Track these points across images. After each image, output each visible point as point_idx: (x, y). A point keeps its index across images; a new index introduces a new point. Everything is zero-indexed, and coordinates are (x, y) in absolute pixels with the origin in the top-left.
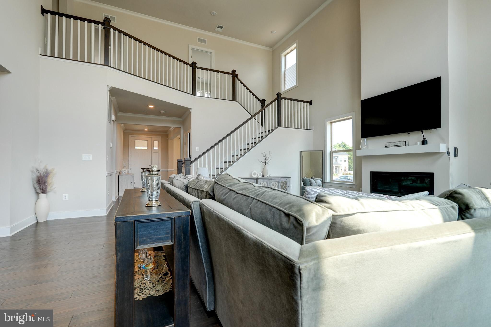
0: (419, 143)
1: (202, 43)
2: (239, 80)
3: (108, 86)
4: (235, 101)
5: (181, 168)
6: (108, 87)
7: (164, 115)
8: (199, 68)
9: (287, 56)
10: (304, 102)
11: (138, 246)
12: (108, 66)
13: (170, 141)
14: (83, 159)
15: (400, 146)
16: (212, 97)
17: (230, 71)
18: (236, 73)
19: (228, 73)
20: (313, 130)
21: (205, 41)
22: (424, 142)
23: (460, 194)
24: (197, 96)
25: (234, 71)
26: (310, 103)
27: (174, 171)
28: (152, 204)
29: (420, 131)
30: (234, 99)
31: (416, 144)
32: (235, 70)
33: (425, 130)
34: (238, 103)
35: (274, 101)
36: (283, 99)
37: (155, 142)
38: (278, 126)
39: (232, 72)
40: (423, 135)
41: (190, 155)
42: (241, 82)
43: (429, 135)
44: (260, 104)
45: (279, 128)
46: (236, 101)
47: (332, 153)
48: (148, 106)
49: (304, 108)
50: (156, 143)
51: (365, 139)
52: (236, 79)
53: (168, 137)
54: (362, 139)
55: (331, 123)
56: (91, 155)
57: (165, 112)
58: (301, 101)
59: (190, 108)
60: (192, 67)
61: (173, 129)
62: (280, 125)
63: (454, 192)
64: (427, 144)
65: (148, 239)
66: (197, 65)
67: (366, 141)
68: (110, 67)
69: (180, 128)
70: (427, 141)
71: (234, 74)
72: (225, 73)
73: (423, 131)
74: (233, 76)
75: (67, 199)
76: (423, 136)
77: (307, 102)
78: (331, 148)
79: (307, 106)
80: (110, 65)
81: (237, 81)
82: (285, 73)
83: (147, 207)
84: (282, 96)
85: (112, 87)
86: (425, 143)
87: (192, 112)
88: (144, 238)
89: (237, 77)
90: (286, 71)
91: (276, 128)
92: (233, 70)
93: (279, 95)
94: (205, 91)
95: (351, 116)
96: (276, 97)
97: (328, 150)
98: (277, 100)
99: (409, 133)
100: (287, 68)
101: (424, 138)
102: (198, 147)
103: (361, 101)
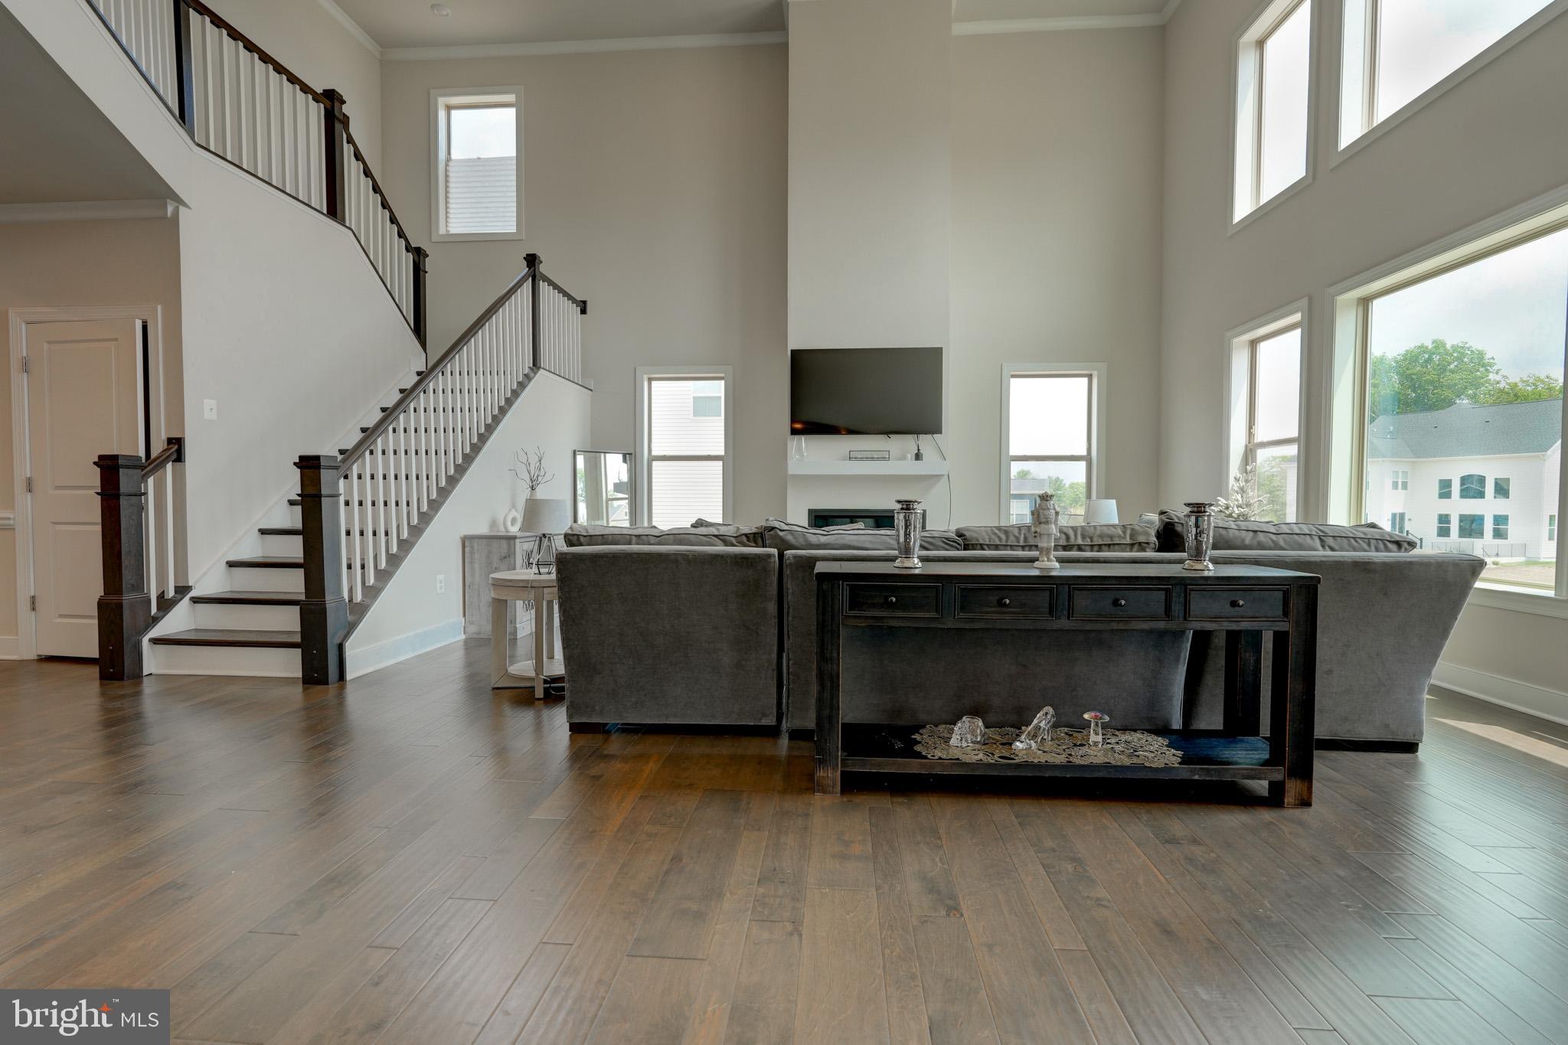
2: (350, 140)
4: (344, 225)
5: (133, 499)
10: (573, 300)
15: (878, 459)
18: (343, 110)
19: (317, 97)
20: (591, 390)
25: (337, 98)
26: (582, 308)
31: (907, 458)
34: (355, 235)
35: (525, 278)
36: (542, 281)
38: (534, 364)
39: (325, 97)
42: (358, 155)
44: (412, 264)
45: (542, 371)
46: (348, 228)
52: (343, 135)
55: (651, 380)
58: (569, 297)
62: (536, 361)
64: (922, 460)
70: (922, 454)
74: (336, 118)
76: (917, 445)
77: (577, 303)
79: (576, 312)
81: (346, 148)
82: (447, 170)
89: (346, 129)
90: (450, 164)
93: (535, 260)
95: (723, 375)
100: (455, 157)
101: (919, 450)
102: (214, 402)
103: (792, 351)
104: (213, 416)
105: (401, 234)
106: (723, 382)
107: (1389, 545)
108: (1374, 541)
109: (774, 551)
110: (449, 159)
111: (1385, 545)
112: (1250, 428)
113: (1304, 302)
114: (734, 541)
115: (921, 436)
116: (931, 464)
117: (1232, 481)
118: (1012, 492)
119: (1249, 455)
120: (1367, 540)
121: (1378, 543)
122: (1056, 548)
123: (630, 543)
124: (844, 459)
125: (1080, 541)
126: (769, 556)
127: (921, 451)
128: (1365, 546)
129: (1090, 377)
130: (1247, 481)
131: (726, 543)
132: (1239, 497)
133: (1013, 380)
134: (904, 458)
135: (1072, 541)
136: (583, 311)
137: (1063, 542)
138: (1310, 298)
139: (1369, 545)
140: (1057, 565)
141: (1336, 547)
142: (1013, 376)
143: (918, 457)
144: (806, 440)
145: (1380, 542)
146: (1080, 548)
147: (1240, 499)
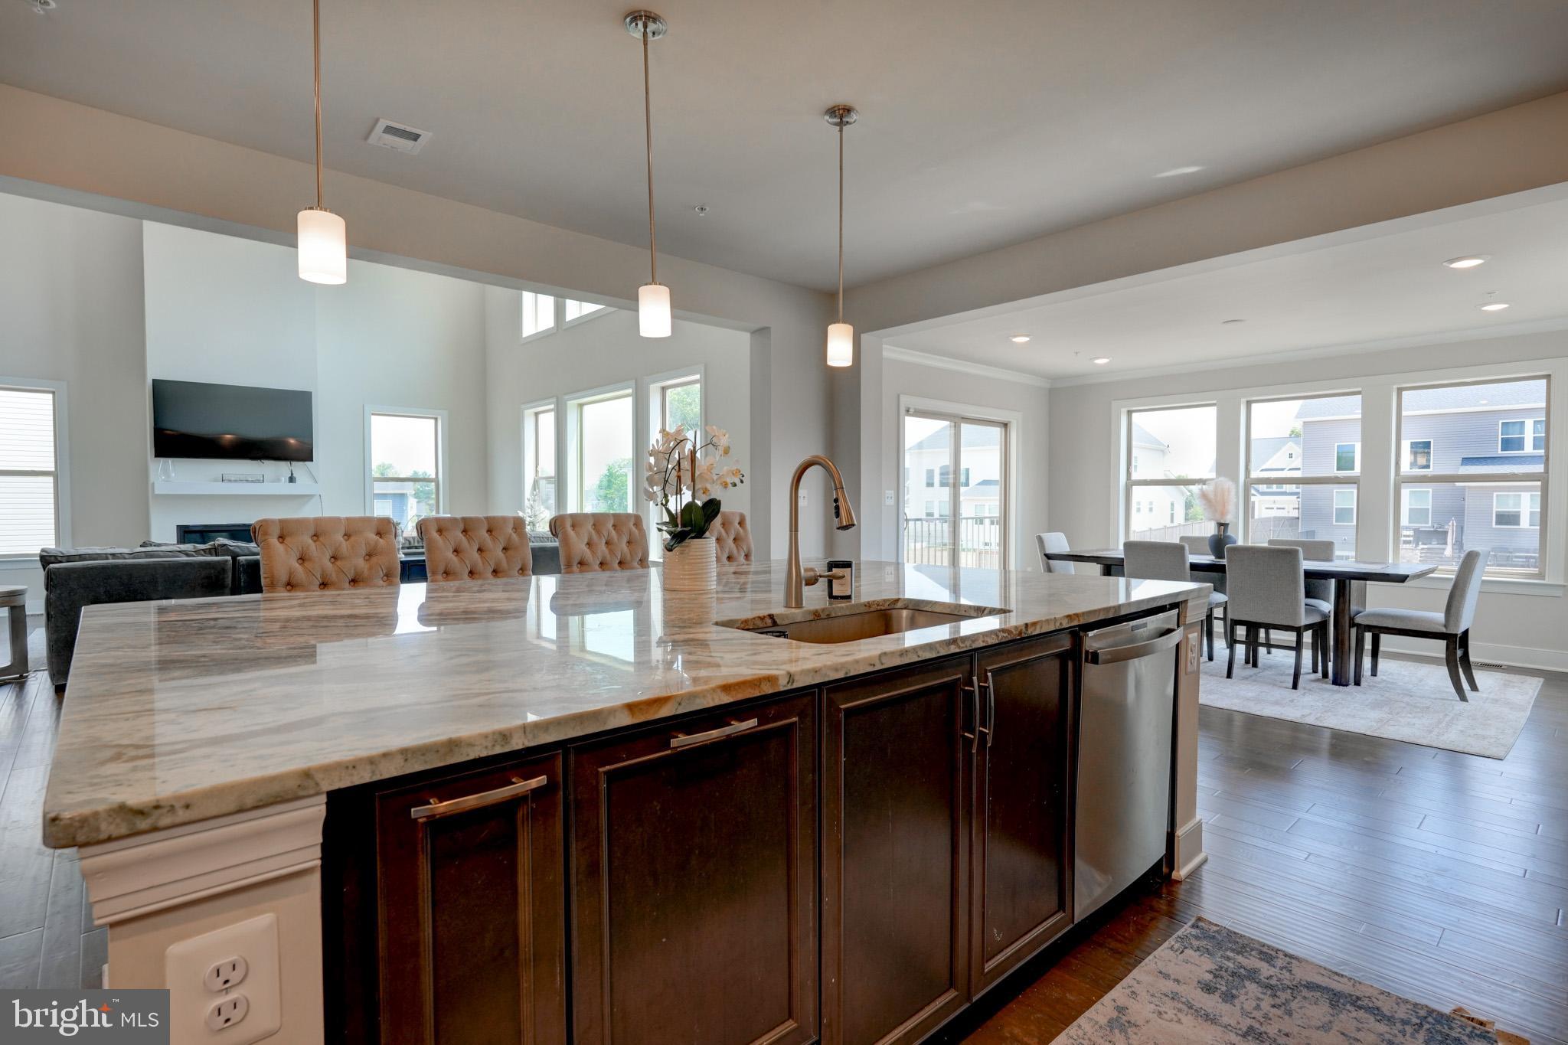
64: (295, 482)
70: (295, 478)
76: (291, 470)
95: (52, 389)
99: (262, 461)
101: (292, 474)
103: (154, 381)
109: (229, 558)
112: (537, 467)
113: (554, 400)
114: (194, 554)
115: (294, 463)
116: (303, 486)
117: (526, 501)
118: (376, 492)
119: (536, 484)
122: (403, 548)
123: (107, 559)
124: (216, 480)
125: (416, 544)
126: (227, 561)
127: (294, 475)
129: (436, 419)
130: (534, 501)
131: (188, 555)
132: (529, 511)
133: (373, 417)
134: (278, 480)
135: (412, 545)
137: (407, 545)
138: (557, 398)
140: (403, 556)
142: (373, 414)
143: (292, 479)
144: (173, 462)
146: (416, 547)
147: (530, 512)
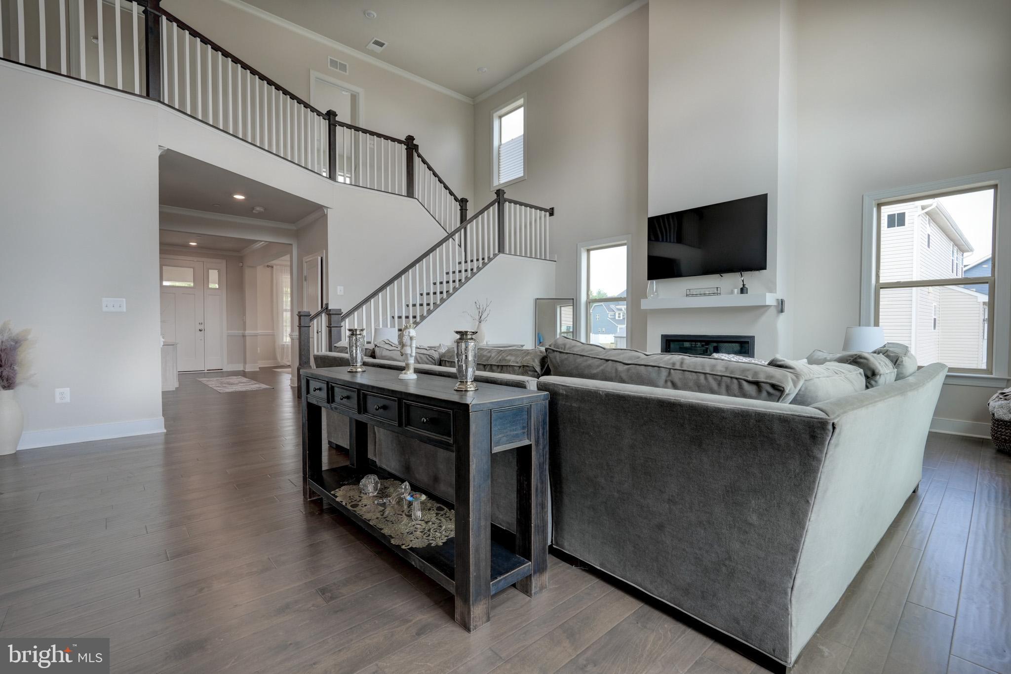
0: (737, 291)
1: (338, 70)
2: (419, 156)
3: (159, 146)
4: (413, 198)
5: (306, 328)
6: (159, 148)
7: (259, 216)
8: (342, 125)
9: (503, 119)
10: (541, 209)
11: (495, 448)
12: (159, 101)
13: (248, 272)
14: (105, 309)
15: (709, 294)
16: (353, 184)
17: (403, 138)
18: (415, 142)
19: (400, 142)
20: (555, 261)
21: (343, 67)
22: (743, 290)
23: (865, 358)
24: (337, 182)
25: (410, 139)
26: (551, 212)
27: (259, 337)
28: (466, 387)
29: (738, 273)
30: (410, 193)
31: (732, 292)
32: (413, 137)
33: (745, 272)
34: (419, 201)
35: (492, 204)
36: (507, 202)
37: (211, 271)
38: (499, 251)
39: (405, 140)
40: (742, 278)
41: (325, 302)
42: (424, 162)
43: (752, 279)
44: (459, 207)
45: (501, 255)
46: (415, 198)
47: (590, 302)
48: (231, 195)
49: (540, 218)
50: (214, 275)
51: (654, 281)
52: (415, 155)
53: (242, 263)
54: (649, 281)
55: (588, 251)
56: (124, 299)
57: (265, 209)
58: (536, 208)
59: (326, 206)
60: (327, 121)
61: (265, 244)
62: (501, 249)
63: (859, 356)
64: (747, 293)
65: (504, 436)
66: (337, 119)
67: (656, 285)
68: (163, 103)
69: (291, 244)
70: (747, 289)
71: (411, 145)
72: (393, 140)
73: (743, 273)
74: (410, 148)
75: (68, 400)
76: (743, 281)
77: (546, 210)
78: (588, 295)
79: (545, 216)
80: (162, 100)
81: (417, 160)
82: (499, 151)
83: (459, 393)
84: (506, 196)
85: (168, 149)
86: (745, 291)
87: (330, 214)
88: (500, 436)
89: (417, 151)
90: (501, 146)
91: (495, 255)
92: (409, 136)
93: (499, 193)
94: (339, 172)
95: (625, 242)
96: (495, 197)
97: (584, 298)
98: (497, 204)
99: (721, 275)
100: (503, 142)
101: (744, 285)
102: (342, 287)
103: (649, 219)
104: (342, 293)
105: (451, 193)
106: (625, 247)
107: (746, 385)
108: (728, 380)
110: (500, 145)
111: (740, 386)
120: (719, 378)
121: (731, 382)
128: (714, 385)
129: (996, 188)
136: (551, 214)
139: (719, 384)
141: (679, 384)
145: (735, 381)
